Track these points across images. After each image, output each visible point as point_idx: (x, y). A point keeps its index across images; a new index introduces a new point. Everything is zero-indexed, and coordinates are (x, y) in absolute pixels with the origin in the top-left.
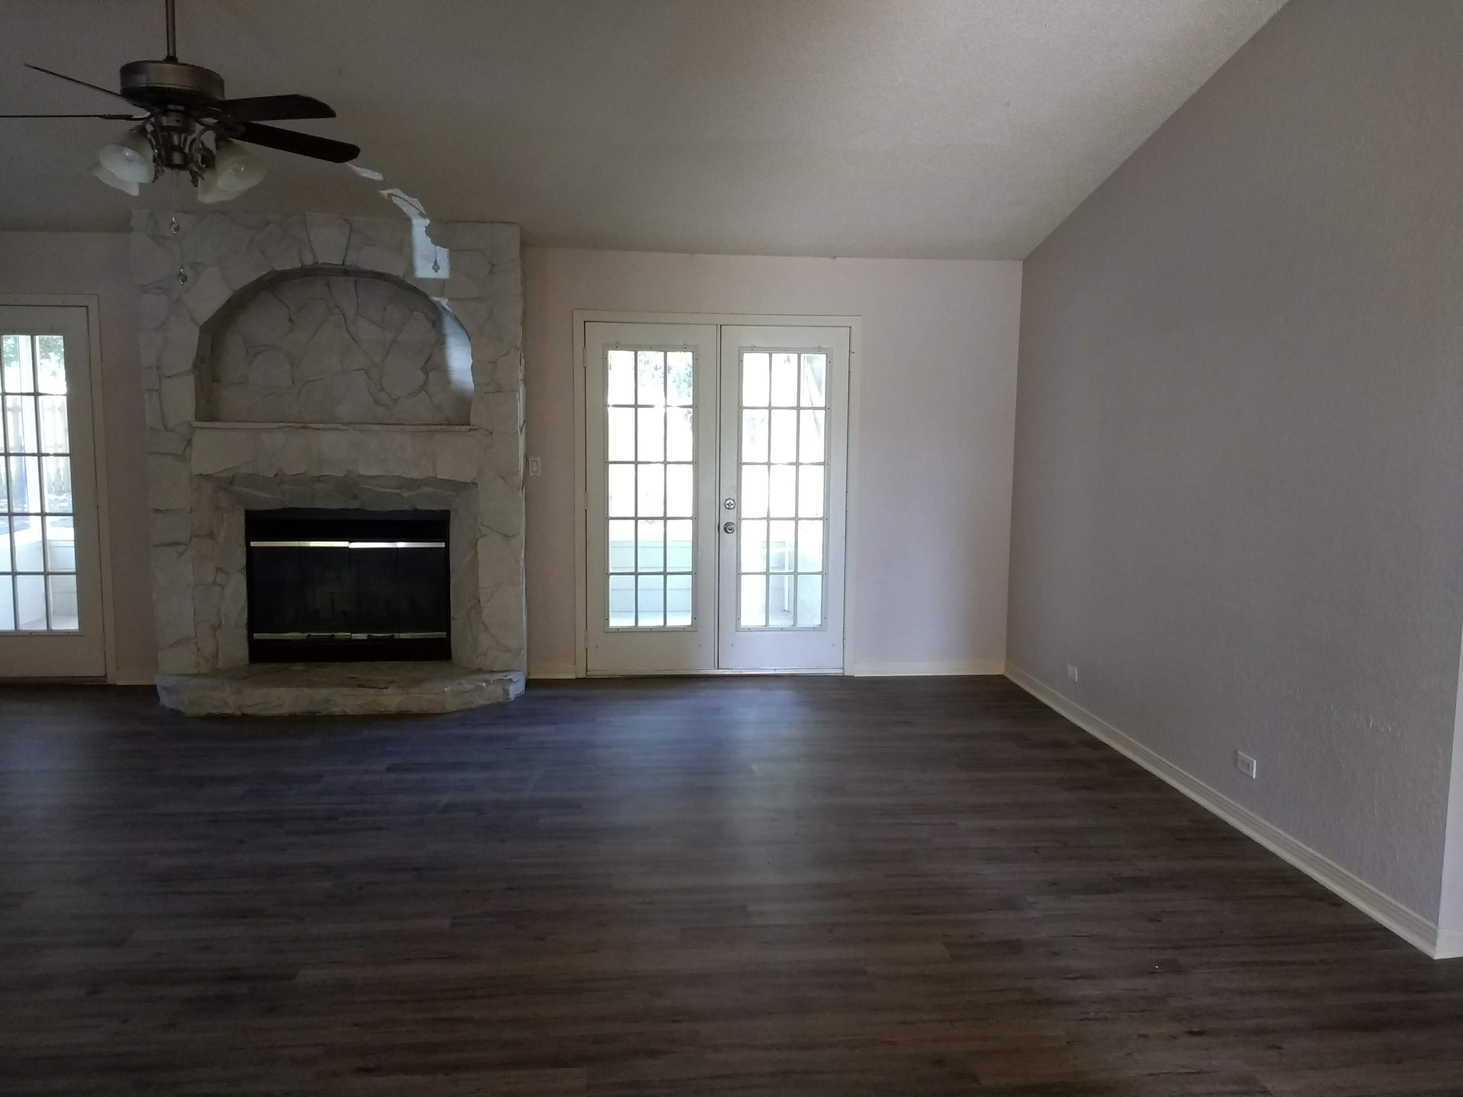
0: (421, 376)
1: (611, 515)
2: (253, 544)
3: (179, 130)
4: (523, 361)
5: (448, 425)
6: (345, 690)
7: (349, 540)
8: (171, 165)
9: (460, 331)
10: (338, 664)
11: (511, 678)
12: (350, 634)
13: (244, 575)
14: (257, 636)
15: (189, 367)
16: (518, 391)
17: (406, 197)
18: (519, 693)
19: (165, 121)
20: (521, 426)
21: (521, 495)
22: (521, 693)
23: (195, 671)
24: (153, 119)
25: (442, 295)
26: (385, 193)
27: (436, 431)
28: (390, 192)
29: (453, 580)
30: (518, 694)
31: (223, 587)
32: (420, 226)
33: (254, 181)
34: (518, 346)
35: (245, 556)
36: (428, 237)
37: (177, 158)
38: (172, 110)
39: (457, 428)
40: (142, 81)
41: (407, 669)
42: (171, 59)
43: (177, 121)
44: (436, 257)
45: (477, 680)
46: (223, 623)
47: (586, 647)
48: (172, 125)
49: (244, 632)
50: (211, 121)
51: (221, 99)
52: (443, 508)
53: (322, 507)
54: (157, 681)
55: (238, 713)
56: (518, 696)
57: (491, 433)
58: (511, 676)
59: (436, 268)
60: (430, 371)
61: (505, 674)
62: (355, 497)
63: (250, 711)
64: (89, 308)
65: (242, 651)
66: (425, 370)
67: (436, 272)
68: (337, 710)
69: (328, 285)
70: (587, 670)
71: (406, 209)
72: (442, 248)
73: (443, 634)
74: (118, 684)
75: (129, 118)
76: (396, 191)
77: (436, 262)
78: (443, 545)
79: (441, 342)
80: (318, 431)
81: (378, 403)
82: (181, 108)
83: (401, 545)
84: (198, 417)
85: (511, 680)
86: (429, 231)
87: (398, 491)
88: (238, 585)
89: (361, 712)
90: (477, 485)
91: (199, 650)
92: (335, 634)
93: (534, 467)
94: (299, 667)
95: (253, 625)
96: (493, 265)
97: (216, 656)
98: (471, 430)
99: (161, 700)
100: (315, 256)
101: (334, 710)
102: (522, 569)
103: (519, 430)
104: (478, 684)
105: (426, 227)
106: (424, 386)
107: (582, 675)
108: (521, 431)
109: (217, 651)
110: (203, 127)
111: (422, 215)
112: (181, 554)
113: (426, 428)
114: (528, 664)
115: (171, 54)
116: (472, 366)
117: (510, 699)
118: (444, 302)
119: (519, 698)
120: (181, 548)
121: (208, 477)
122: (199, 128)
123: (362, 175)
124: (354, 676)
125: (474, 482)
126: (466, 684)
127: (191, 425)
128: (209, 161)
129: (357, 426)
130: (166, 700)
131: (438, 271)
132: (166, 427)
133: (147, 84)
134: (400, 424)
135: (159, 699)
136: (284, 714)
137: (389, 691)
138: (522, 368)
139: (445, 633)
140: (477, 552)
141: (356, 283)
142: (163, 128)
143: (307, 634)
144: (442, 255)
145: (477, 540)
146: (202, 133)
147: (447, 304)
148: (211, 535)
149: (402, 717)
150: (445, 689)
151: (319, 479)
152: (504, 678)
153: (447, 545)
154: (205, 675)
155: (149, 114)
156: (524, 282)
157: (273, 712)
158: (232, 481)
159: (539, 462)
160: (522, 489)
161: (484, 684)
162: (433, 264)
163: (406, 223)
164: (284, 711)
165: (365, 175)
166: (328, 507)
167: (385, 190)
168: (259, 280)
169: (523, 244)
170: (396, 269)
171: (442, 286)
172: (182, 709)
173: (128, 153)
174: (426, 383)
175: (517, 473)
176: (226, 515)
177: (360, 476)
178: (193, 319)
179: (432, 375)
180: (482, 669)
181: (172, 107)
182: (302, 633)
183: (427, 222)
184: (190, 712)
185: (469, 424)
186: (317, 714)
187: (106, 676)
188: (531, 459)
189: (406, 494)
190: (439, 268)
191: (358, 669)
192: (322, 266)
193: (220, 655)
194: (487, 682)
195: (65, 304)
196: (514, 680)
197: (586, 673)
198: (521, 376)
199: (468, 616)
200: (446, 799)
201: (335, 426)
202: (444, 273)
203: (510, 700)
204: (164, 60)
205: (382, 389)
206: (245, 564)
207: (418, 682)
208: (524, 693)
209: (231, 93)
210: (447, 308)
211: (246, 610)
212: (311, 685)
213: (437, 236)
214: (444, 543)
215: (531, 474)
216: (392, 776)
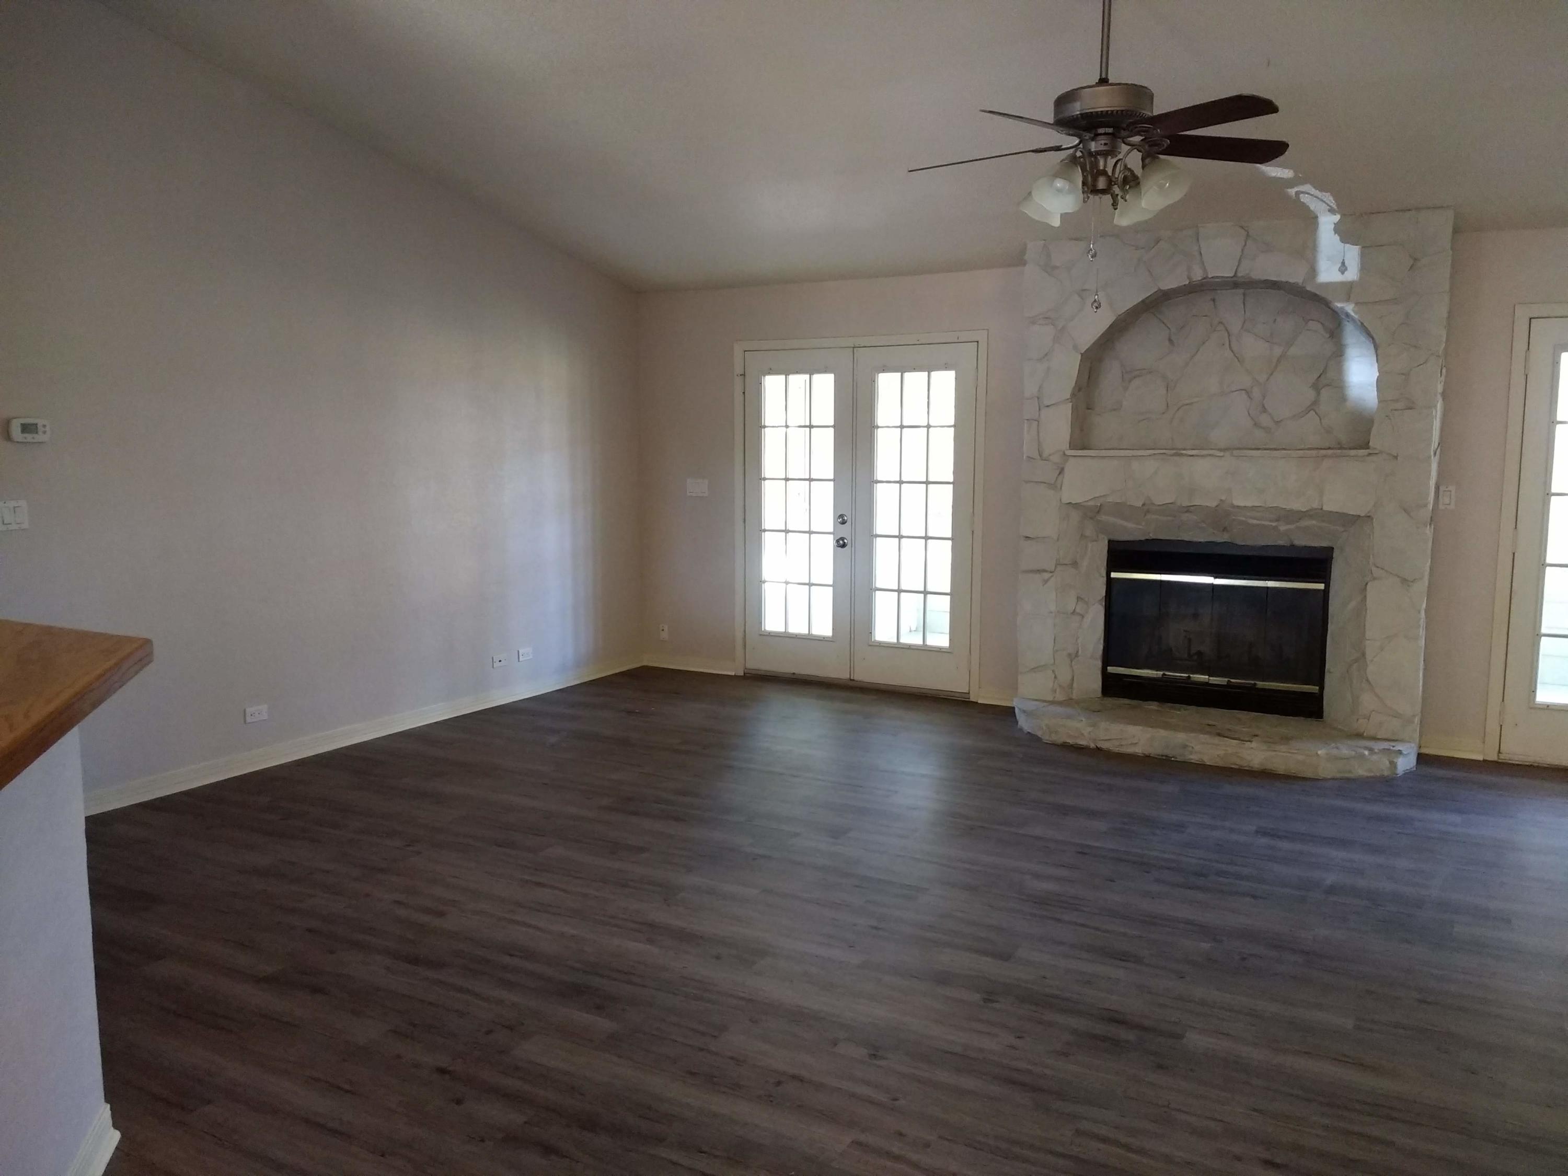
0: (1311, 394)
1: (1549, 561)
2: (1114, 575)
3: (1105, 154)
4: (1444, 371)
5: (1339, 449)
6: (1203, 737)
7: (1214, 575)
8: (1095, 191)
9: (1363, 338)
10: (1193, 708)
11: (1400, 749)
12: (1207, 677)
13: (1102, 605)
14: (1111, 669)
15: (1068, 395)
16: (1435, 406)
17: (1317, 193)
18: (1408, 768)
19: (1093, 146)
20: (1435, 449)
21: (1428, 532)
22: (1411, 768)
23: (1051, 698)
24: (1081, 146)
25: (1348, 299)
26: (1292, 191)
27: (1325, 456)
28: (1298, 190)
29: (1331, 627)
30: (1407, 770)
31: (1083, 617)
32: (1327, 223)
33: (1177, 195)
34: (1440, 353)
35: (1105, 587)
36: (1336, 235)
37: (1102, 183)
38: (1101, 134)
39: (1353, 452)
40: (1077, 109)
41: (1270, 723)
42: (1103, 81)
43: (1105, 144)
44: (1344, 257)
45: (1357, 746)
46: (1080, 652)
47: (1501, 724)
48: (1100, 149)
49: (1099, 664)
50: (1137, 139)
51: (1150, 114)
52: (1324, 544)
53: (1187, 538)
54: (1016, 703)
55: (1092, 745)
56: (1407, 771)
57: (1396, 457)
58: (1399, 747)
59: (1343, 268)
60: (1324, 387)
61: (1393, 744)
62: (1225, 529)
63: (1104, 745)
64: (979, 342)
65: (1096, 683)
66: (1317, 387)
67: (1343, 273)
68: (1194, 758)
69: (1214, 300)
70: (1499, 752)
71: (1313, 205)
72: (1352, 246)
73: (1315, 689)
74: (979, 702)
75: (1058, 149)
76: (1307, 187)
77: (1343, 263)
78: (1321, 586)
79: (1338, 354)
80: (1192, 457)
81: (1256, 425)
82: (1110, 130)
83: (1271, 584)
84: (1073, 446)
85: (1400, 752)
86: (1337, 229)
87: (1274, 524)
88: (1096, 616)
89: (1220, 763)
90: (1372, 519)
91: (1055, 677)
92: (1191, 676)
93: (1444, 499)
94: (1153, 706)
95: (1107, 660)
96: (1415, 260)
97: (1071, 686)
98: (1370, 454)
99: (1019, 723)
100: (1205, 270)
101: (1191, 757)
102: (1422, 622)
103: (1432, 453)
104: (1362, 750)
105: (1335, 224)
106: (1313, 406)
107: (1493, 757)
108: (1435, 454)
109: (1073, 679)
110: (1129, 147)
111: (1332, 211)
112: (1046, 582)
113: (1314, 452)
114: (1421, 736)
115: (1104, 76)
116: (1377, 379)
117: (1397, 774)
118: (1349, 308)
119: (1408, 775)
120: (1046, 575)
121: (1076, 506)
122: (1125, 148)
123: (1269, 174)
124: (1211, 722)
125: (1368, 515)
126: (1345, 749)
127: (1064, 454)
128: (1131, 181)
129: (1236, 452)
130: (1024, 723)
131: (1346, 273)
132: (1040, 456)
133: (1080, 111)
134: (1284, 449)
135: (1017, 722)
136: (1138, 753)
137: (1254, 745)
138: (1443, 378)
139: (1318, 688)
140: (1365, 596)
141: (1244, 295)
142: (1090, 154)
143: (1162, 673)
144: (1352, 254)
145: (1367, 584)
146: (1128, 152)
147: (1353, 311)
148: (1075, 564)
149: (1266, 775)
150: (1319, 752)
151: (1188, 510)
152: (1391, 748)
153: (1327, 586)
154: (1060, 703)
155: (1077, 141)
156: (1452, 276)
157: (1128, 750)
158: (1099, 510)
159: (1453, 493)
160: (1430, 524)
161: (1366, 753)
162: (1340, 265)
163: (1311, 221)
164: (1138, 750)
165: (1273, 175)
166: (1195, 540)
167: (1293, 188)
168: (1143, 301)
169: (1456, 231)
170: (1294, 274)
171: (1348, 290)
172: (1039, 734)
173: (1059, 183)
174: (1315, 403)
175: (1426, 506)
176: (1090, 545)
177: (1234, 506)
178: (1075, 347)
179: (1325, 393)
180: (1363, 734)
181: (1101, 131)
182: (1157, 671)
183: (1337, 218)
184: (1046, 738)
185: (1368, 448)
186: (1173, 759)
187: (969, 693)
188: (1442, 488)
189: (1283, 528)
190: (1346, 269)
191: (1216, 716)
192: (1212, 280)
193: (1075, 685)
194: (1371, 750)
195: (959, 341)
196: (1405, 752)
197: (1498, 756)
198: (1440, 388)
199: (1348, 671)
200: (1331, 878)
201: (1211, 452)
202: (1352, 274)
203: (1398, 776)
204: (1096, 83)
205: (1264, 410)
206: (1104, 594)
207: (1286, 739)
208: (1415, 769)
209: (1161, 107)
210: (1353, 314)
211: (1102, 641)
212: (1167, 726)
213: (1345, 233)
214: (1323, 585)
215: (1441, 507)
216: (1263, 841)
